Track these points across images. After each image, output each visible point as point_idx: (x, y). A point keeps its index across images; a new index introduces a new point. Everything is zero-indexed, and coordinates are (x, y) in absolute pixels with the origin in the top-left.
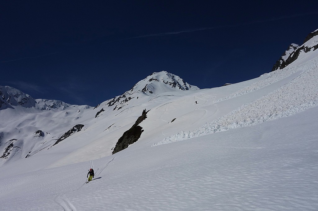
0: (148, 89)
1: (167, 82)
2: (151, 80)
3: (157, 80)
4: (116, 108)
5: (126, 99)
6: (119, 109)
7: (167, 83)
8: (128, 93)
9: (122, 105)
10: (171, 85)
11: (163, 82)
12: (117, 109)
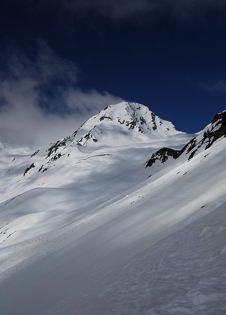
0: (92, 136)
1: (124, 121)
2: (102, 119)
3: (110, 118)
4: (41, 168)
5: (55, 157)
6: (43, 171)
7: (123, 123)
8: (70, 139)
9: (48, 166)
10: (128, 125)
11: (119, 121)
12: (43, 170)
